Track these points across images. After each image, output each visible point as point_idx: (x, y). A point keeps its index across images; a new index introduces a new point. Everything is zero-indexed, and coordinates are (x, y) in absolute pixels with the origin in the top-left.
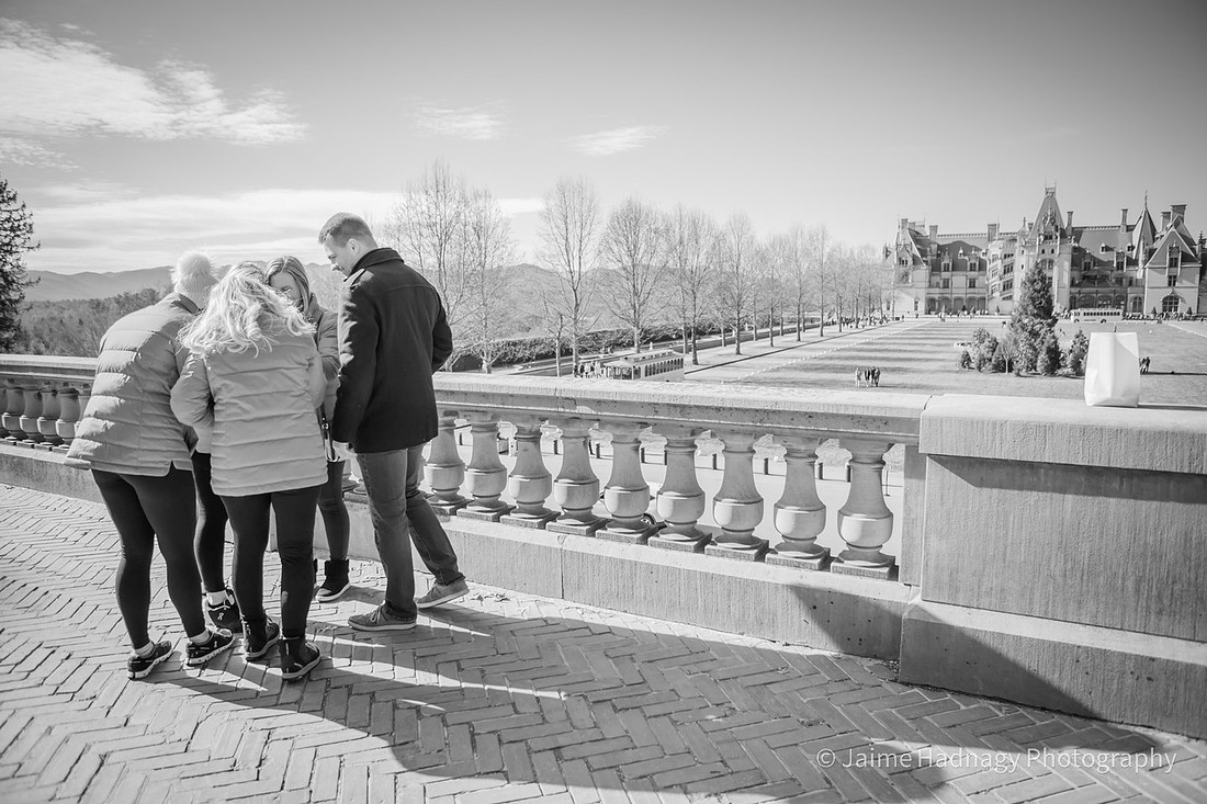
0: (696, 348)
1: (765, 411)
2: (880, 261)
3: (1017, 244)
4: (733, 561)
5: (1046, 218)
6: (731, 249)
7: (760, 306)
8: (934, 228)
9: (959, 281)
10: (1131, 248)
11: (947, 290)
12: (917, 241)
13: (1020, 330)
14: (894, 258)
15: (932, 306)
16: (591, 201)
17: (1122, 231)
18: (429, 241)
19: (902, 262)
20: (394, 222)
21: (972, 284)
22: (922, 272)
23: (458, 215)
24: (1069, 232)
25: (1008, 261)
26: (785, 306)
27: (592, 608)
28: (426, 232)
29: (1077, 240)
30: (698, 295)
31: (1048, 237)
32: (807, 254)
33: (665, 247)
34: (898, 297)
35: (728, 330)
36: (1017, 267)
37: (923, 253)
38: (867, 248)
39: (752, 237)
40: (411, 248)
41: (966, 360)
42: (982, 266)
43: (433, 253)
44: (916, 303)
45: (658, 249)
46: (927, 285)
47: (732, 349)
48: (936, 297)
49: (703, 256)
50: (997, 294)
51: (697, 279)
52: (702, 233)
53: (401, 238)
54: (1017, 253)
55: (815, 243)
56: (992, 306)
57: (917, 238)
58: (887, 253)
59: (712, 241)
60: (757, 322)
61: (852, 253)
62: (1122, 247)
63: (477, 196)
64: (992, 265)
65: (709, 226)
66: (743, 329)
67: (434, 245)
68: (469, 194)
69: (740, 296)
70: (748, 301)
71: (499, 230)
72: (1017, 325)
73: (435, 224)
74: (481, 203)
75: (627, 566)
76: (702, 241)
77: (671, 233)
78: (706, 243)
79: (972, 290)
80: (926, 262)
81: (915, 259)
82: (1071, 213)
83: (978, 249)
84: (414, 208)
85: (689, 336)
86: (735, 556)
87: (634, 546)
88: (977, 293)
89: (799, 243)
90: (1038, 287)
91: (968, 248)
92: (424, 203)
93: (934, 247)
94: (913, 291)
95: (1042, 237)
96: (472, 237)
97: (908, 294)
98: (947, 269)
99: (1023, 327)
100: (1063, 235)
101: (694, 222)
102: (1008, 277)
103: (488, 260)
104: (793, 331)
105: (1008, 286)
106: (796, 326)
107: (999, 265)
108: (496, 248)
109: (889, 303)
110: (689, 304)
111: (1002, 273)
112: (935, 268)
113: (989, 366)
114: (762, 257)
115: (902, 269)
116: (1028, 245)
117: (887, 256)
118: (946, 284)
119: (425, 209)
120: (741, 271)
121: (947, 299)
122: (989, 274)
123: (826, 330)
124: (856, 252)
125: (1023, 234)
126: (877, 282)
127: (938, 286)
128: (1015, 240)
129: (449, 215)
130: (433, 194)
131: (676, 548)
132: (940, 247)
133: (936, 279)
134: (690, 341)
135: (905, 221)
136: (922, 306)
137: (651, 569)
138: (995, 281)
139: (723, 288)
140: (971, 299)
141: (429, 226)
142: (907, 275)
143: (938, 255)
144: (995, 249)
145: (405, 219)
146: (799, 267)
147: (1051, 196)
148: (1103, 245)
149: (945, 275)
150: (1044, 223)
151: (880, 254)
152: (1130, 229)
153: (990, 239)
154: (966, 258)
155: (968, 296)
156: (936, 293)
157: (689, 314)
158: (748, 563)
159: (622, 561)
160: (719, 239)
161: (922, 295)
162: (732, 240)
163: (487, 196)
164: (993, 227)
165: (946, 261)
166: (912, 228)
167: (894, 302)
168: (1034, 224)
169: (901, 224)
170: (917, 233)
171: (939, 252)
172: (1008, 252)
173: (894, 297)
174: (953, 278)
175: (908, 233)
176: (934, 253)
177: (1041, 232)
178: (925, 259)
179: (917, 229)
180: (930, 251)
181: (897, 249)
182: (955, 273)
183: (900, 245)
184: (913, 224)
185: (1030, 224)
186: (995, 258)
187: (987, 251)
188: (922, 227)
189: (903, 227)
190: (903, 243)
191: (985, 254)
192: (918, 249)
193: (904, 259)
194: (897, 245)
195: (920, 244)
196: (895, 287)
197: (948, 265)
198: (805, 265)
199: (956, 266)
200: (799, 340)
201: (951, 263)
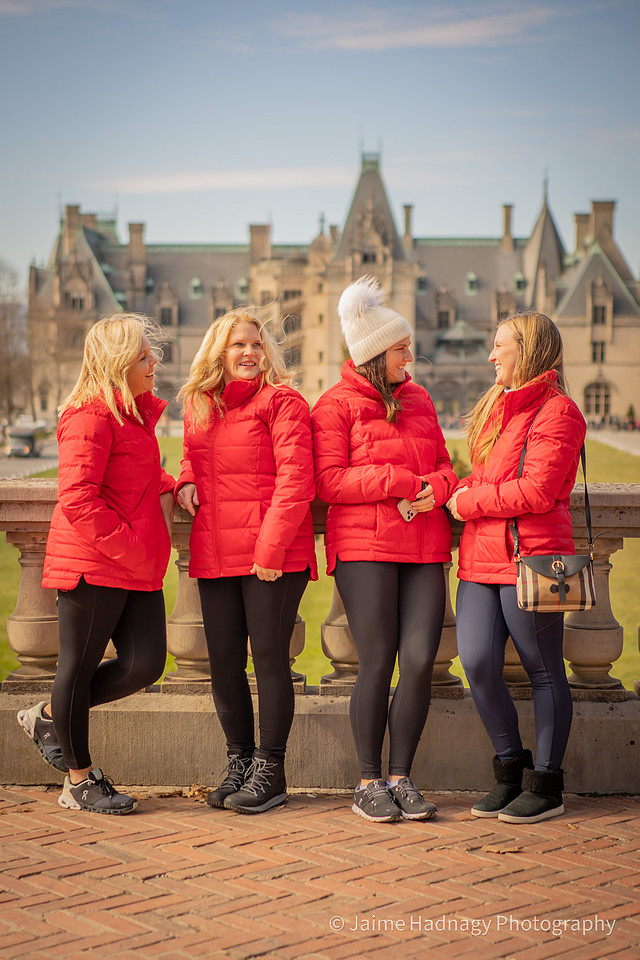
2: (24, 300)
3: (309, 270)
5: (364, 218)
8: (137, 229)
10: (521, 284)
11: (167, 367)
12: (102, 258)
14: (53, 295)
17: (507, 250)
19: (70, 302)
24: (407, 248)
25: (292, 303)
29: (421, 265)
31: (368, 258)
36: (308, 318)
37: (116, 283)
54: (308, 288)
58: (37, 280)
62: (506, 282)
80: (124, 303)
81: (98, 298)
82: (408, 208)
91: (209, 276)
93: (139, 271)
95: (358, 258)
98: (167, 320)
100: (397, 255)
102: (292, 338)
107: (276, 310)
111: (280, 329)
115: (73, 318)
116: (333, 273)
117: (37, 288)
118: (167, 354)
121: (168, 387)
125: (318, 245)
128: (302, 261)
132: (151, 271)
143: (148, 289)
144: (266, 281)
147: (370, 174)
148: (472, 276)
150: (361, 224)
152: (518, 245)
153: (254, 257)
154: (207, 297)
164: (259, 231)
165: (166, 302)
166: (91, 226)
167: (60, 392)
168: (341, 230)
169: (65, 217)
170: (101, 238)
171: (150, 282)
172: (291, 286)
173: (59, 380)
174: (184, 342)
175: (80, 234)
176: (140, 284)
177: (356, 246)
178: (120, 296)
179: (101, 229)
180: (132, 280)
181: (59, 272)
182: (185, 330)
183: (67, 264)
184: (92, 217)
185: (333, 229)
186: (266, 299)
187: (249, 281)
188: (113, 223)
189: (71, 225)
190: (72, 260)
191: (245, 289)
192: (107, 275)
193: (75, 295)
194: (60, 264)
195: (111, 264)
196: (58, 358)
197: (170, 310)
199: (186, 315)
201: (175, 308)
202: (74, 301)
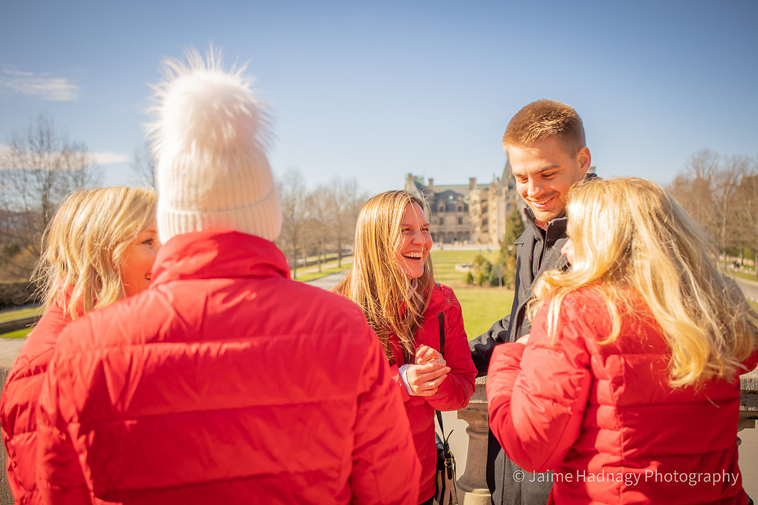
3: (490, 193)
8: (431, 180)
9: (451, 219)
11: (442, 227)
13: (507, 255)
21: (460, 221)
25: (484, 204)
26: (326, 241)
36: (490, 209)
41: (470, 279)
42: (466, 208)
48: (435, 231)
50: (478, 229)
54: (490, 199)
55: (349, 192)
56: (475, 237)
57: (420, 187)
64: (474, 207)
69: (295, 233)
72: (505, 251)
79: (460, 226)
83: (463, 196)
88: (463, 228)
90: (518, 222)
91: (456, 195)
93: (432, 194)
95: (507, 188)
98: (441, 210)
99: (510, 253)
102: (484, 216)
104: (334, 259)
105: (485, 222)
106: (336, 255)
107: (478, 207)
111: (481, 213)
112: (433, 210)
113: (487, 283)
114: (310, 201)
116: (498, 193)
118: (442, 222)
121: (443, 232)
122: (472, 214)
125: (493, 185)
127: (436, 223)
128: (487, 189)
132: (436, 195)
133: (434, 218)
135: (410, 175)
138: (476, 219)
140: (460, 233)
143: (435, 200)
144: (475, 196)
146: (338, 209)
149: (441, 215)
153: (471, 188)
154: (455, 202)
155: (458, 230)
156: (435, 229)
164: (473, 180)
165: (441, 204)
166: (416, 180)
168: (501, 179)
169: (408, 177)
170: (420, 184)
171: (436, 198)
172: (484, 198)
174: (447, 217)
175: (413, 184)
176: (433, 198)
177: (507, 182)
179: (419, 181)
180: (430, 198)
182: (448, 213)
184: (416, 177)
185: (498, 179)
186: (475, 202)
187: (470, 197)
188: (422, 179)
189: (410, 179)
191: (468, 199)
195: (422, 191)
197: (443, 207)
198: (342, 208)
199: (448, 208)
200: (340, 266)
201: (445, 207)
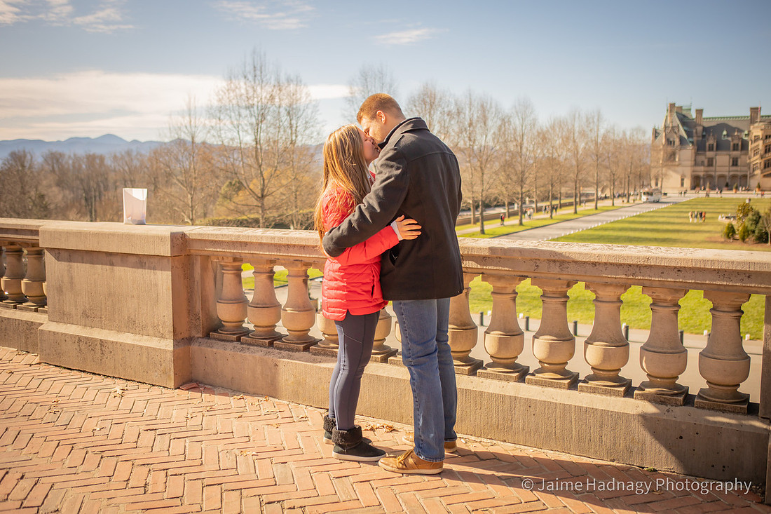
0: (484, 219)
1: (637, 265)
2: (650, 142)
4: (604, 397)
6: (515, 130)
7: (540, 182)
8: (700, 112)
9: (723, 160)
11: (711, 168)
12: (684, 124)
14: (662, 139)
15: (697, 183)
16: (391, 86)
18: (247, 121)
19: (669, 142)
20: (215, 103)
21: (735, 163)
22: (688, 153)
23: (272, 97)
26: (563, 182)
27: (473, 438)
28: (244, 112)
30: (486, 171)
32: (583, 134)
33: (456, 128)
34: (666, 175)
35: (511, 204)
37: (689, 134)
38: (638, 129)
39: (535, 120)
40: (230, 126)
41: (731, 232)
42: (744, 146)
43: (250, 131)
44: (682, 180)
45: (451, 130)
46: (693, 163)
47: (515, 221)
48: (701, 174)
49: (490, 137)
50: (758, 172)
51: (485, 157)
52: (490, 116)
53: (222, 117)
55: (591, 125)
56: (753, 182)
57: (684, 120)
58: (656, 134)
59: (499, 122)
60: (538, 196)
61: (624, 134)
63: (289, 81)
64: (754, 145)
65: (496, 109)
66: (525, 203)
67: (251, 124)
68: (283, 79)
69: (523, 172)
70: (530, 177)
71: (309, 111)
73: (252, 106)
74: (292, 87)
75: (507, 401)
76: (490, 123)
77: (462, 116)
78: (493, 124)
79: (734, 168)
80: (692, 142)
81: (681, 139)
83: (740, 131)
84: (234, 91)
85: (477, 207)
86: (606, 393)
87: (512, 383)
88: (739, 171)
89: (576, 125)
91: (731, 130)
92: (243, 86)
93: (700, 129)
94: (679, 169)
96: (284, 118)
97: (675, 171)
98: (711, 149)
101: (482, 106)
102: (768, 156)
103: (299, 138)
104: (570, 204)
106: (572, 200)
107: (760, 145)
108: (306, 128)
109: (657, 180)
110: (477, 180)
111: (763, 152)
112: (700, 148)
113: (752, 237)
114: (543, 137)
115: (670, 149)
117: (656, 137)
118: (711, 163)
119: (243, 91)
120: (524, 150)
121: (711, 177)
122: (751, 153)
123: (600, 204)
124: (628, 134)
126: (648, 161)
127: (702, 164)
129: (266, 97)
130: (250, 77)
131: (551, 385)
132: (705, 129)
133: (701, 158)
134: (478, 214)
135: (672, 106)
136: (688, 183)
137: (529, 403)
138: (756, 160)
139: (507, 165)
140: (733, 177)
141: (247, 108)
142: (673, 154)
143: (703, 136)
144: (757, 131)
145: (226, 101)
146: (577, 148)
149: (710, 154)
151: (650, 135)
153: (753, 121)
154: (730, 139)
155: (731, 173)
156: (701, 171)
157: (478, 188)
158: (618, 398)
159: (503, 397)
160: (505, 121)
161: (688, 172)
162: (516, 122)
163: (298, 82)
164: (755, 110)
165: (711, 141)
166: (680, 112)
167: (662, 179)
169: (669, 108)
170: (684, 116)
171: (704, 133)
172: (769, 133)
173: (662, 174)
174: (717, 157)
175: (675, 115)
176: (700, 134)
178: (691, 140)
179: (684, 113)
180: (696, 132)
181: (665, 131)
182: (719, 152)
183: (668, 127)
184: (680, 107)
186: (756, 139)
187: (750, 132)
188: (690, 110)
189: (671, 111)
190: (671, 126)
191: (747, 135)
192: (685, 131)
193: (671, 140)
194: (666, 127)
195: (687, 126)
196: (664, 166)
197: (713, 145)
198: (582, 145)
199: (720, 147)
200: (576, 212)
201: (715, 144)
202: (671, 142)
